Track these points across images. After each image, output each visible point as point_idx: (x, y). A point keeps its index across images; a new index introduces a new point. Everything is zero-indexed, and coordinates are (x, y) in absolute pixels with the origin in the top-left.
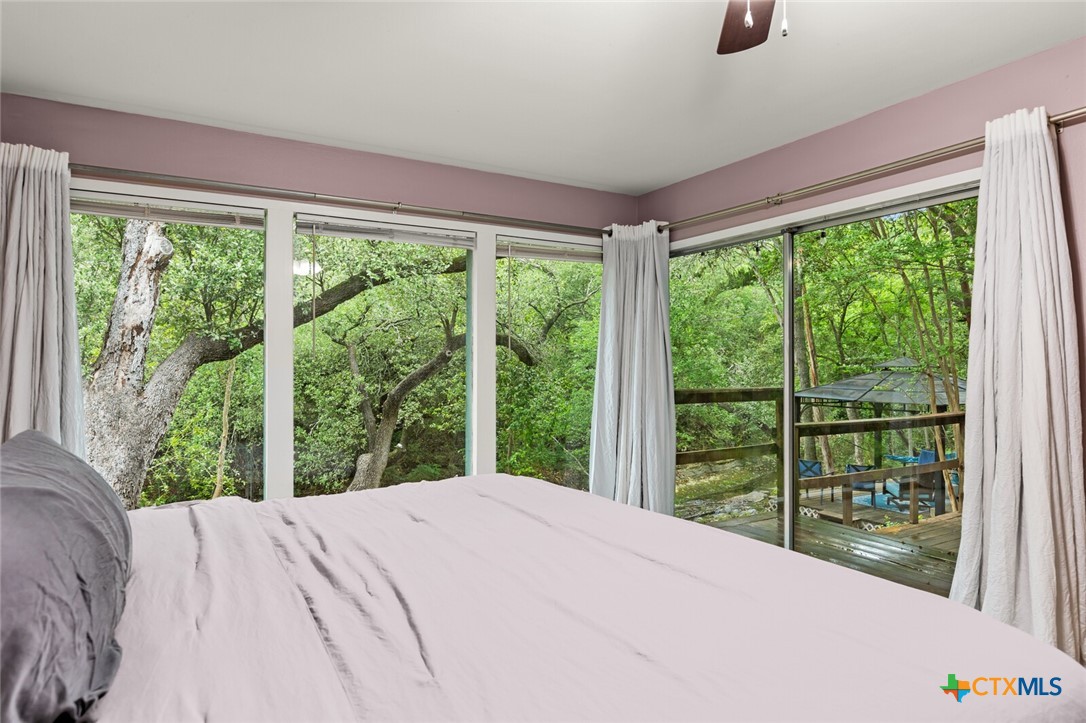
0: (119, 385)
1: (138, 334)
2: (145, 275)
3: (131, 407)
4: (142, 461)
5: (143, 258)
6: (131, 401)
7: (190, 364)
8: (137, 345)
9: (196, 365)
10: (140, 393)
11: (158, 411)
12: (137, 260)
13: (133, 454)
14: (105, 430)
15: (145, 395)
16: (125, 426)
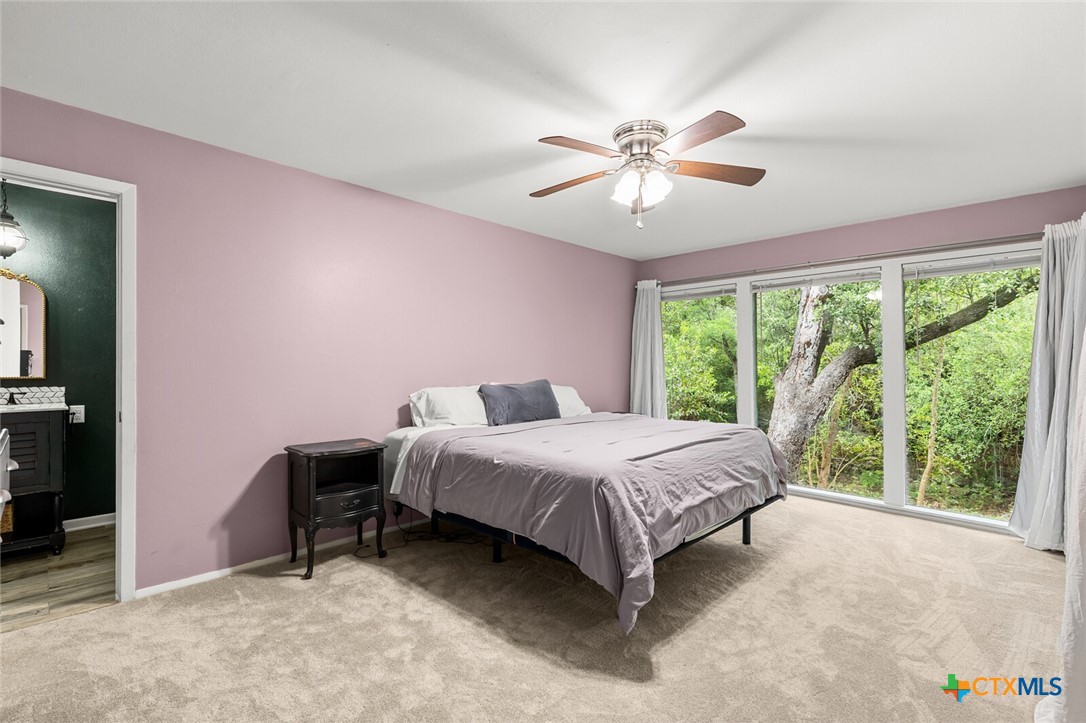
0: (797, 378)
1: (809, 347)
2: (811, 311)
3: (803, 392)
4: (806, 425)
5: (810, 299)
6: (804, 388)
7: (846, 365)
8: (808, 354)
9: (851, 367)
10: (810, 383)
11: (819, 395)
12: (807, 301)
13: (801, 420)
14: (787, 404)
15: (814, 384)
16: (797, 402)
